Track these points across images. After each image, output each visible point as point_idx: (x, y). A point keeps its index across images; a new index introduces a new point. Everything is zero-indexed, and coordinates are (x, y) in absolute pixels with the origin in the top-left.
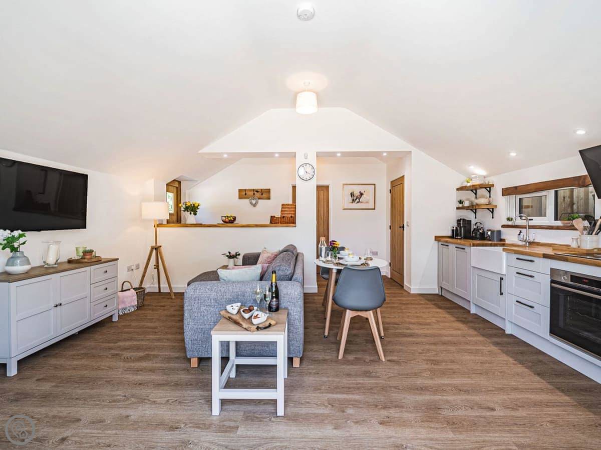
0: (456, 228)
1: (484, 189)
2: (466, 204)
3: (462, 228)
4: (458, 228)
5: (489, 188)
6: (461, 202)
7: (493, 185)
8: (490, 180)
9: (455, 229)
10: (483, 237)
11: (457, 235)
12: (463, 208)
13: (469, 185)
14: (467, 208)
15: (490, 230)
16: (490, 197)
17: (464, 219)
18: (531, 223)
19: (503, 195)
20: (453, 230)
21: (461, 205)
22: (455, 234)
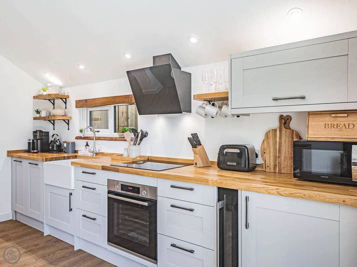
0: (33, 140)
1: (61, 100)
2: (43, 114)
3: (39, 141)
4: (35, 141)
5: (65, 99)
6: (38, 112)
7: (68, 97)
8: (66, 91)
9: (31, 141)
10: (60, 149)
11: (33, 149)
12: (40, 118)
13: (45, 93)
14: (44, 119)
15: (65, 142)
16: (66, 108)
17: (40, 131)
18: (98, 135)
19: (76, 107)
20: (29, 143)
21: (38, 115)
22: (32, 148)
